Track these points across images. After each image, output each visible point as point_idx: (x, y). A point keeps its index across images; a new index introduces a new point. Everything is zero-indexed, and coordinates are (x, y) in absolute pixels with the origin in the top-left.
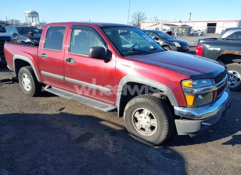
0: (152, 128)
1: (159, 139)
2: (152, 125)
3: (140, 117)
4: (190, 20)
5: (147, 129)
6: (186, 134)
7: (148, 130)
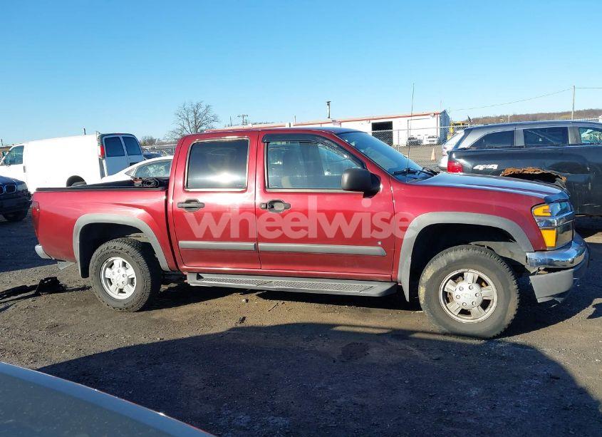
0: (485, 304)
1: (504, 319)
2: (485, 298)
3: (458, 289)
4: (329, 118)
5: (476, 308)
6: (551, 299)
7: (476, 310)
